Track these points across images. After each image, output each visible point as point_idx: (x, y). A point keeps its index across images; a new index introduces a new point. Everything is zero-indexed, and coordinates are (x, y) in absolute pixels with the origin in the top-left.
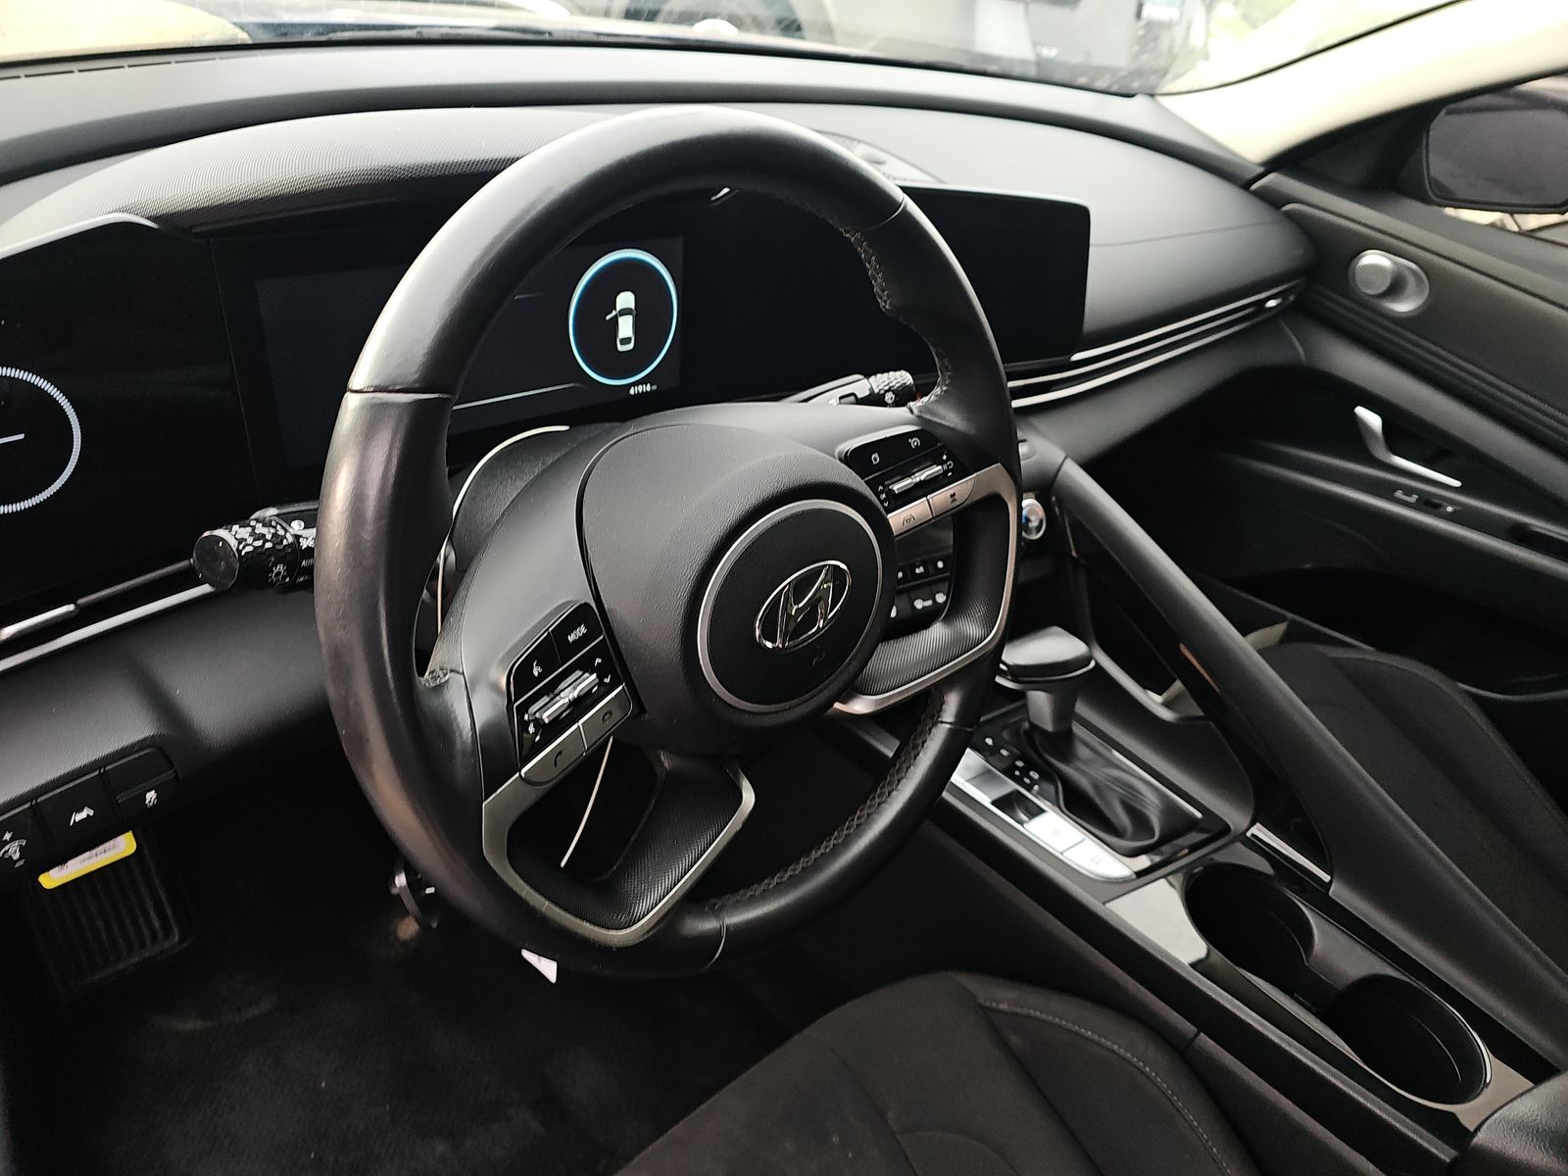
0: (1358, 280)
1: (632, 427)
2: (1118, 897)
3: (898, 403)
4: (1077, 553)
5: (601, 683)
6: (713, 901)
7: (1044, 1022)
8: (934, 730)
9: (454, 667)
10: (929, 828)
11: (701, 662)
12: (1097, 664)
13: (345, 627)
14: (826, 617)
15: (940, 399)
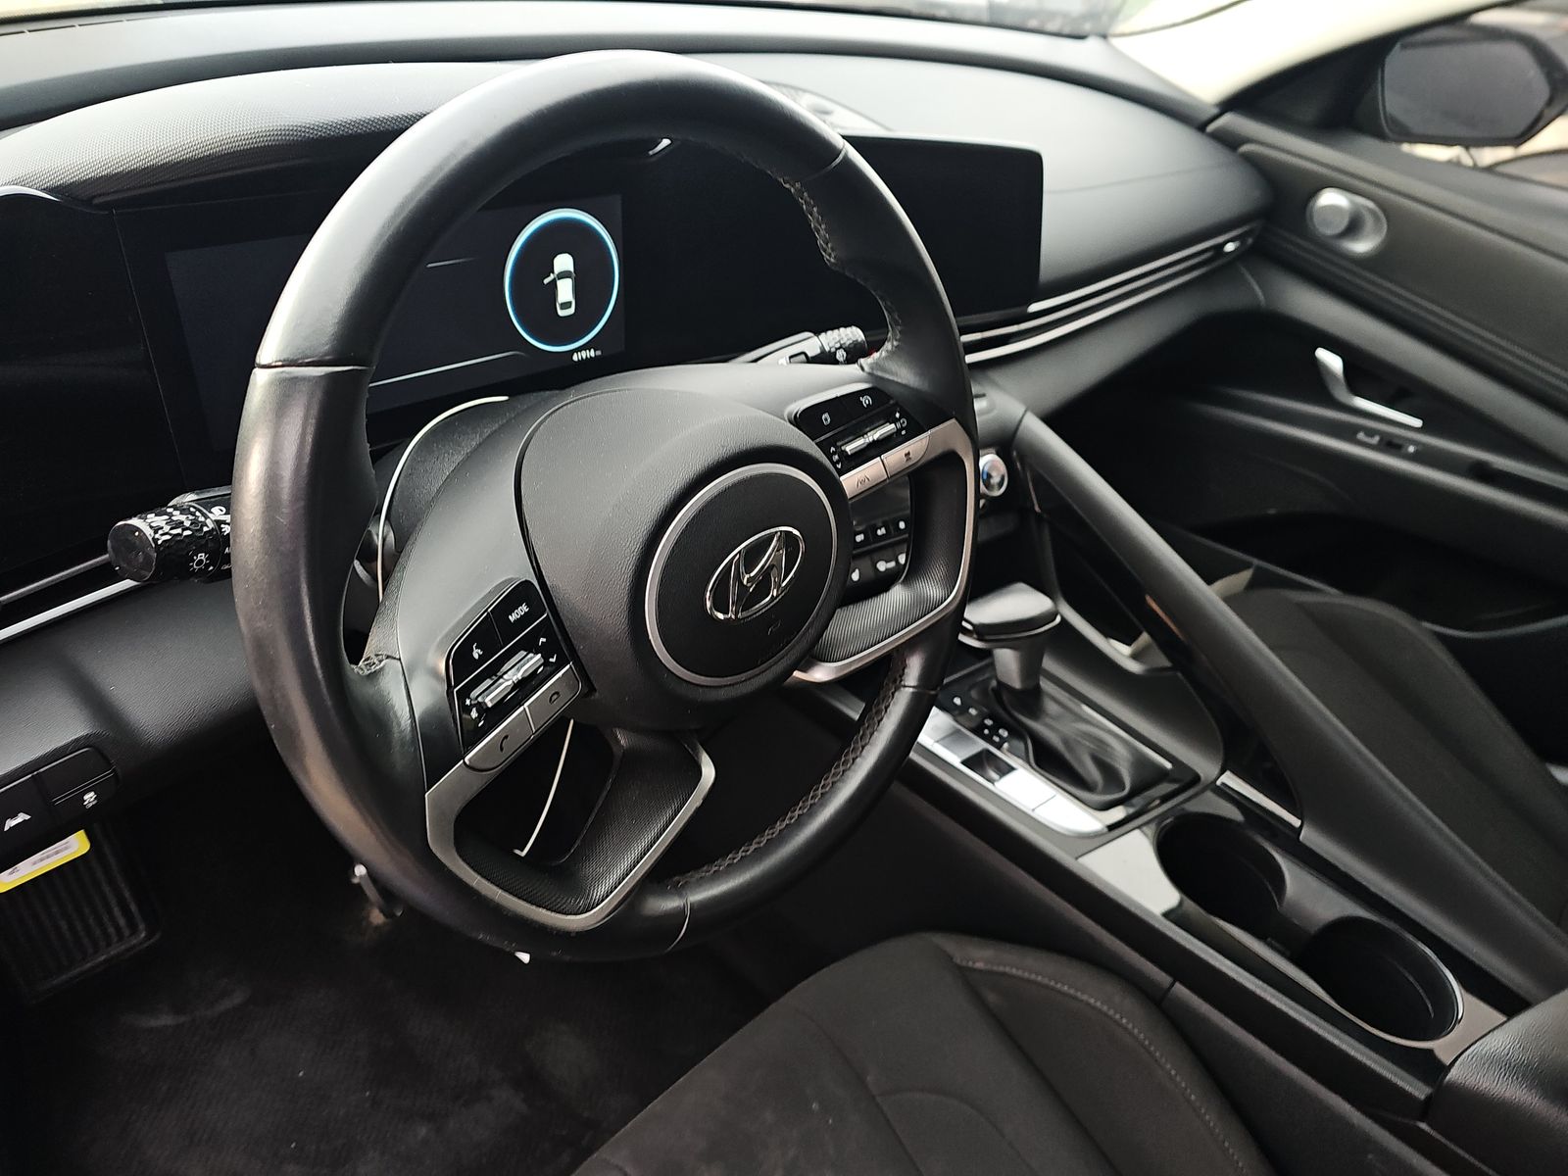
0: (1315, 220)
1: (572, 394)
2: (1090, 851)
3: (850, 361)
4: (1040, 507)
5: (546, 664)
6: (676, 878)
7: (1021, 979)
8: (896, 694)
9: (389, 654)
10: (898, 790)
11: (650, 637)
12: (1063, 619)
13: (265, 619)
14: (780, 585)
15: (892, 354)
